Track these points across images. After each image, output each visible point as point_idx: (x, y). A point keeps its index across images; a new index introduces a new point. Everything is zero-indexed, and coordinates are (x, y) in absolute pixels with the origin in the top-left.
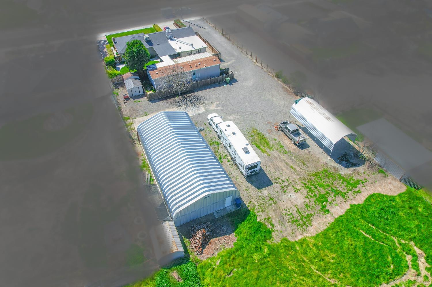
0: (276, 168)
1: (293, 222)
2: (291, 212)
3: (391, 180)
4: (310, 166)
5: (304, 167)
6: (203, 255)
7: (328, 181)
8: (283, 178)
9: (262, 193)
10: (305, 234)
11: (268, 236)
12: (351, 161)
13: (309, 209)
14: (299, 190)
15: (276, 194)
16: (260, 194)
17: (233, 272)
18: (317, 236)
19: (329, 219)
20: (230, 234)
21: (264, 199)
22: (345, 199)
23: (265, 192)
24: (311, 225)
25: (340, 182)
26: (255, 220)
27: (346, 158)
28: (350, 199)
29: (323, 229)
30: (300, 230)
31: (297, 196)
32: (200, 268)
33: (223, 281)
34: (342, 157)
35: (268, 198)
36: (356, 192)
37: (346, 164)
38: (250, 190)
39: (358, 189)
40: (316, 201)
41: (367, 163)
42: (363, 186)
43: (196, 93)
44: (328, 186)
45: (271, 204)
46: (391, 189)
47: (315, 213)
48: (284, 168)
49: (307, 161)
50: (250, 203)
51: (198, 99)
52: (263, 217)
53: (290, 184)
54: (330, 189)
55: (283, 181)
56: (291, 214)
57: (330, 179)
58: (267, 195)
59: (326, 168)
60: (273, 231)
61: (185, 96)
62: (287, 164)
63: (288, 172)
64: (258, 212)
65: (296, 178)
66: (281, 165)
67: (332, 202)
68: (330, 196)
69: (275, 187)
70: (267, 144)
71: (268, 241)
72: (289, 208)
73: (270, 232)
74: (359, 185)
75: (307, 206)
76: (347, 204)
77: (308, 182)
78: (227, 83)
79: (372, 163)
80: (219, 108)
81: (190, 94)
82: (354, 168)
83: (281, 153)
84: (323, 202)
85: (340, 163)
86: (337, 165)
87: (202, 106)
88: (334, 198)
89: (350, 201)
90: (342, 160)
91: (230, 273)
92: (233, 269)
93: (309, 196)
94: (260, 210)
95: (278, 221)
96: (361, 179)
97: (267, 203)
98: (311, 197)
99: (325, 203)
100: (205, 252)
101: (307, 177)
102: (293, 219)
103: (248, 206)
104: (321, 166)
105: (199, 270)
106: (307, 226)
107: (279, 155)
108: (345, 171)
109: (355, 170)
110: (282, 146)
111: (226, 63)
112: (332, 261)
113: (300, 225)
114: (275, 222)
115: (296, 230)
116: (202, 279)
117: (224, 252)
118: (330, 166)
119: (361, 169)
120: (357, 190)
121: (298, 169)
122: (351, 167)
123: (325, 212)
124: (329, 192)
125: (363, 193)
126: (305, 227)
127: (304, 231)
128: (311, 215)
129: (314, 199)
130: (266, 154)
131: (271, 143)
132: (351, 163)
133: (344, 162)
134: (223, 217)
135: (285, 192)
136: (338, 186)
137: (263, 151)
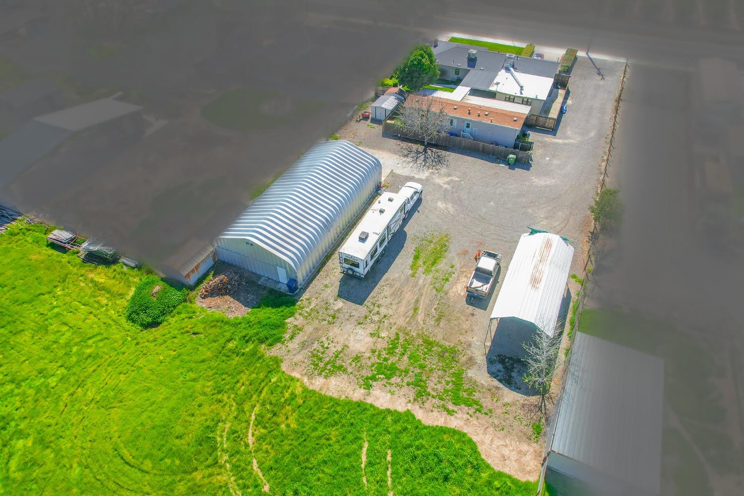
0: (397, 294)
1: (314, 356)
2: (329, 346)
3: (532, 450)
4: (442, 328)
5: (433, 323)
6: (203, 300)
7: (432, 362)
8: (383, 311)
9: (335, 302)
10: (305, 380)
11: (270, 341)
12: (513, 374)
13: (354, 364)
14: (379, 337)
15: (347, 317)
16: (332, 301)
17: (197, 335)
18: (314, 392)
19: (355, 394)
20: (246, 306)
21: (327, 309)
22: (415, 400)
23: (340, 304)
24: (326, 377)
25: (447, 379)
26: (285, 317)
27: (512, 365)
28: (422, 406)
29: (331, 394)
30: (308, 370)
31: (366, 340)
32: (183, 306)
33: (182, 333)
34: (510, 358)
35: (331, 312)
36: (445, 408)
37: (499, 371)
38: (329, 291)
39: (456, 409)
40: (376, 365)
41: (534, 399)
42: (472, 414)
43: (448, 153)
44: (422, 367)
45: (325, 320)
46: (504, 458)
47: (351, 373)
48: (404, 302)
49: (449, 321)
50: (307, 300)
51: (440, 160)
52: (296, 323)
53: (380, 322)
54: (418, 371)
55: (378, 313)
56: (327, 348)
57: (439, 364)
58: (336, 308)
59: (460, 349)
60: (283, 343)
61: (429, 149)
62: (417, 301)
63: (402, 309)
64: (300, 314)
65: (398, 323)
66: (409, 296)
67: (393, 384)
68: (401, 377)
69: (359, 311)
70: (434, 263)
71: (263, 346)
72: (335, 340)
73: (278, 340)
74: (466, 408)
75: (357, 358)
76: (406, 406)
77: (406, 340)
78: (509, 164)
79: (543, 407)
80: (445, 186)
81: (438, 151)
82: (501, 385)
83: (432, 286)
84: (382, 373)
85: (490, 362)
86: (481, 359)
87: (431, 171)
88: (404, 384)
89: (418, 407)
90: (502, 362)
91: (194, 334)
92: (202, 334)
93: (377, 353)
94: (306, 314)
95: (302, 340)
96: (484, 405)
97: (324, 316)
98: (379, 355)
99: (382, 376)
100: (208, 300)
101: (414, 334)
102: (319, 354)
103: (302, 300)
104: (458, 339)
105: (180, 307)
106: (320, 374)
107: (424, 286)
108: (480, 375)
109: (497, 388)
110: (447, 280)
111: (557, 138)
112: (283, 426)
113: (317, 365)
114: (299, 338)
115: (304, 365)
116: (172, 314)
117: (217, 314)
118: (468, 352)
119: (509, 396)
120: (451, 407)
121: (420, 318)
122: (500, 381)
123: (364, 385)
124: (410, 373)
125: (452, 418)
126: (316, 372)
127: (309, 374)
128: (345, 371)
129: (378, 361)
130: (410, 272)
131: (442, 265)
132: (510, 377)
133: (499, 366)
134: (265, 288)
135: (359, 324)
136: (433, 379)
137: (414, 267)
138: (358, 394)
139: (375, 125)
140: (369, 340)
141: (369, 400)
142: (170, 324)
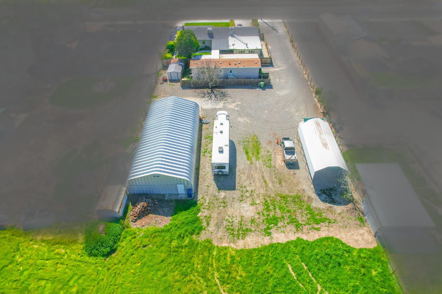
0: (250, 177)
1: (228, 229)
2: (233, 220)
3: (365, 231)
4: (285, 187)
5: (278, 185)
6: (136, 223)
7: (292, 207)
8: (248, 188)
9: (219, 194)
10: (232, 245)
11: (196, 231)
12: (333, 197)
13: (253, 224)
14: (256, 204)
15: (231, 200)
16: (217, 194)
17: (147, 247)
18: (242, 250)
19: (265, 241)
20: (167, 216)
21: (217, 200)
22: (297, 231)
23: (223, 194)
24: (243, 239)
25: (305, 212)
26: (196, 214)
27: (330, 192)
28: (302, 232)
29: (252, 247)
30: (230, 239)
31: (250, 209)
32: (125, 232)
33: (136, 250)
34: (327, 190)
35: (221, 200)
36: (314, 228)
37: (326, 198)
38: (211, 188)
39: (319, 226)
40: (265, 221)
41: (350, 206)
42: (328, 225)
43: (226, 90)
44: (289, 211)
45: (221, 207)
46: (356, 241)
47: (255, 230)
48: (257, 180)
49: (286, 181)
50: (202, 198)
51: (224, 95)
52: (205, 214)
53: (251, 195)
54: (288, 214)
55: (247, 191)
56: (233, 222)
57: (296, 206)
58: (222, 197)
59: (301, 194)
60: (205, 230)
61: (214, 90)
62: (263, 177)
63: (258, 184)
64: (204, 209)
65: (261, 193)
66: (257, 176)
67: (281, 227)
68: (282, 221)
69: (236, 194)
70: (258, 153)
71: (194, 236)
72: (234, 216)
73: (201, 229)
74: (324, 224)
75: (253, 221)
76: (295, 236)
77: (271, 200)
78: (261, 88)
79: (356, 208)
80: (236, 108)
81: (219, 90)
82: (331, 205)
83: (265, 166)
84: (272, 224)
85: (319, 195)
86: (314, 196)
87: (223, 102)
88: (286, 224)
89: (301, 234)
90: (324, 193)
91: (145, 246)
92: (149, 244)
93: (261, 214)
94: (207, 207)
95: (215, 223)
96: (330, 218)
97: (218, 204)
98: (263, 214)
99: (272, 225)
100: (138, 222)
101: (273, 195)
102: (230, 227)
103: (199, 200)
104: (296, 190)
105: (123, 233)
106: (238, 238)
107: (261, 167)
108: (318, 204)
109: (331, 207)
110: (270, 160)
111: (275, 68)
112: (238, 278)
113: (233, 234)
114: (213, 223)
115: (226, 237)
116: (121, 240)
117: (151, 228)
118: (305, 194)
119: (339, 209)
120: (316, 226)
121: (270, 185)
122: (329, 203)
123: (266, 234)
124: (285, 217)
125: (321, 232)
126: (235, 238)
127: (232, 241)
128: (251, 230)
129: (265, 218)
130: (249, 162)
131: (263, 153)
132: (333, 199)
133: (324, 196)
134: (172, 201)
135: (241, 201)
136: (299, 216)
137: (248, 158)
138: (266, 241)
139: (173, 84)
140: (252, 208)
141: (274, 241)
142: (123, 247)
